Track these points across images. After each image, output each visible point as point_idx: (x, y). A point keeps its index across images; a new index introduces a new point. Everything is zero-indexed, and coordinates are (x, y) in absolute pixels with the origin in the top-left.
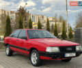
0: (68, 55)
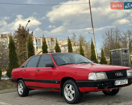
0: (118, 83)
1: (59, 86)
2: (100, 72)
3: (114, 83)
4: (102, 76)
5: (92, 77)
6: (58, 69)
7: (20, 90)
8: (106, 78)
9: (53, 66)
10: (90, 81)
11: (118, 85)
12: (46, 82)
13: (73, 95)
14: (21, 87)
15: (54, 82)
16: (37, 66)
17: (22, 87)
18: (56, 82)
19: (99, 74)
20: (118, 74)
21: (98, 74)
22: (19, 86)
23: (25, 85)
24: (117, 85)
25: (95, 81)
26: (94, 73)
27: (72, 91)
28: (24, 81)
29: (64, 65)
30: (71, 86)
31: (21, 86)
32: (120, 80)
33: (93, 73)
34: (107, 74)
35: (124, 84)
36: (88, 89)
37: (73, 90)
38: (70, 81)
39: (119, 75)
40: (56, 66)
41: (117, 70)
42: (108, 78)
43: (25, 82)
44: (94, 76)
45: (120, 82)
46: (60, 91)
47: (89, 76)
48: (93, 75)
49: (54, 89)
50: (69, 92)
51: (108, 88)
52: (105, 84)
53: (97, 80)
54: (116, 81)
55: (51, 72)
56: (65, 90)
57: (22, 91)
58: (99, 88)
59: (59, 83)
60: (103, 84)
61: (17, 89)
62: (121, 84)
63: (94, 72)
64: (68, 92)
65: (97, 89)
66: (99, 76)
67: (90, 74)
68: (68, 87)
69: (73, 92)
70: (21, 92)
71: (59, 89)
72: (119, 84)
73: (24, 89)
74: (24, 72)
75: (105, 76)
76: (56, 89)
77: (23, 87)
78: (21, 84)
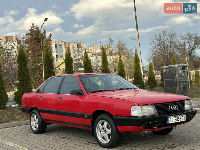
1: (89, 122)
2: (148, 105)
3: (166, 120)
4: (149, 111)
5: (136, 112)
6: (88, 98)
7: (35, 124)
8: (155, 113)
9: (81, 94)
10: (133, 118)
11: (172, 122)
12: (71, 115)
13: (109, 135)
14: (35, 120)
15: (83, 116)
16: (58, 92)
17: (37, 120)
18: (86, 116)
19: (146, 108)
20: (173, 107)
21: (144, 108)
22: (32, 119)
23: (41, 118)
24: (170, 122)
25: (140, 117)
26: (139, 107)
27: (107, 130)
28: (39, 111)
29: (96, 92)
30: (106, 123)
31: (35, 118)
32: (175, 115)
33: (137, 106)
34: (156, 108)
35: (180, 121)
36: (129, 128)
37: (108, 128)
38: (104, 116)
39: (173, 109)
40: (85, 93)
41: (171, 102)
42: (158, 113)
43: (41, 114)
44: (138, 111)
45: (174, 119)
46: (90, 129)
47: (132, 111)
48: (137, 109)
49: (81, 125)
50: (104, 131)
51: (158, 127)
52: (153, 123)
53: (143, 117)
54: (169, 117)
55: (78, 102)
56: (98, 129)
57: (37, 126)
58: (145, 128)
59: (89, 117)
60: (151, 123)
61: (29, 120)
62: (176, 122)
63: (139, 105)
64: (101, 132)
65: (143, 129)
66: (146, 111)
67: (133, 107)
68: (102, 124)
69: (109, 131)
70: (36, 128)
71: (89, 126)
72: (174, 122)
73: (39, 123)
74: (40, 99)
75: (154, 111)
76: (85, 126)
77: (39, 120)
78: (35, 116)
